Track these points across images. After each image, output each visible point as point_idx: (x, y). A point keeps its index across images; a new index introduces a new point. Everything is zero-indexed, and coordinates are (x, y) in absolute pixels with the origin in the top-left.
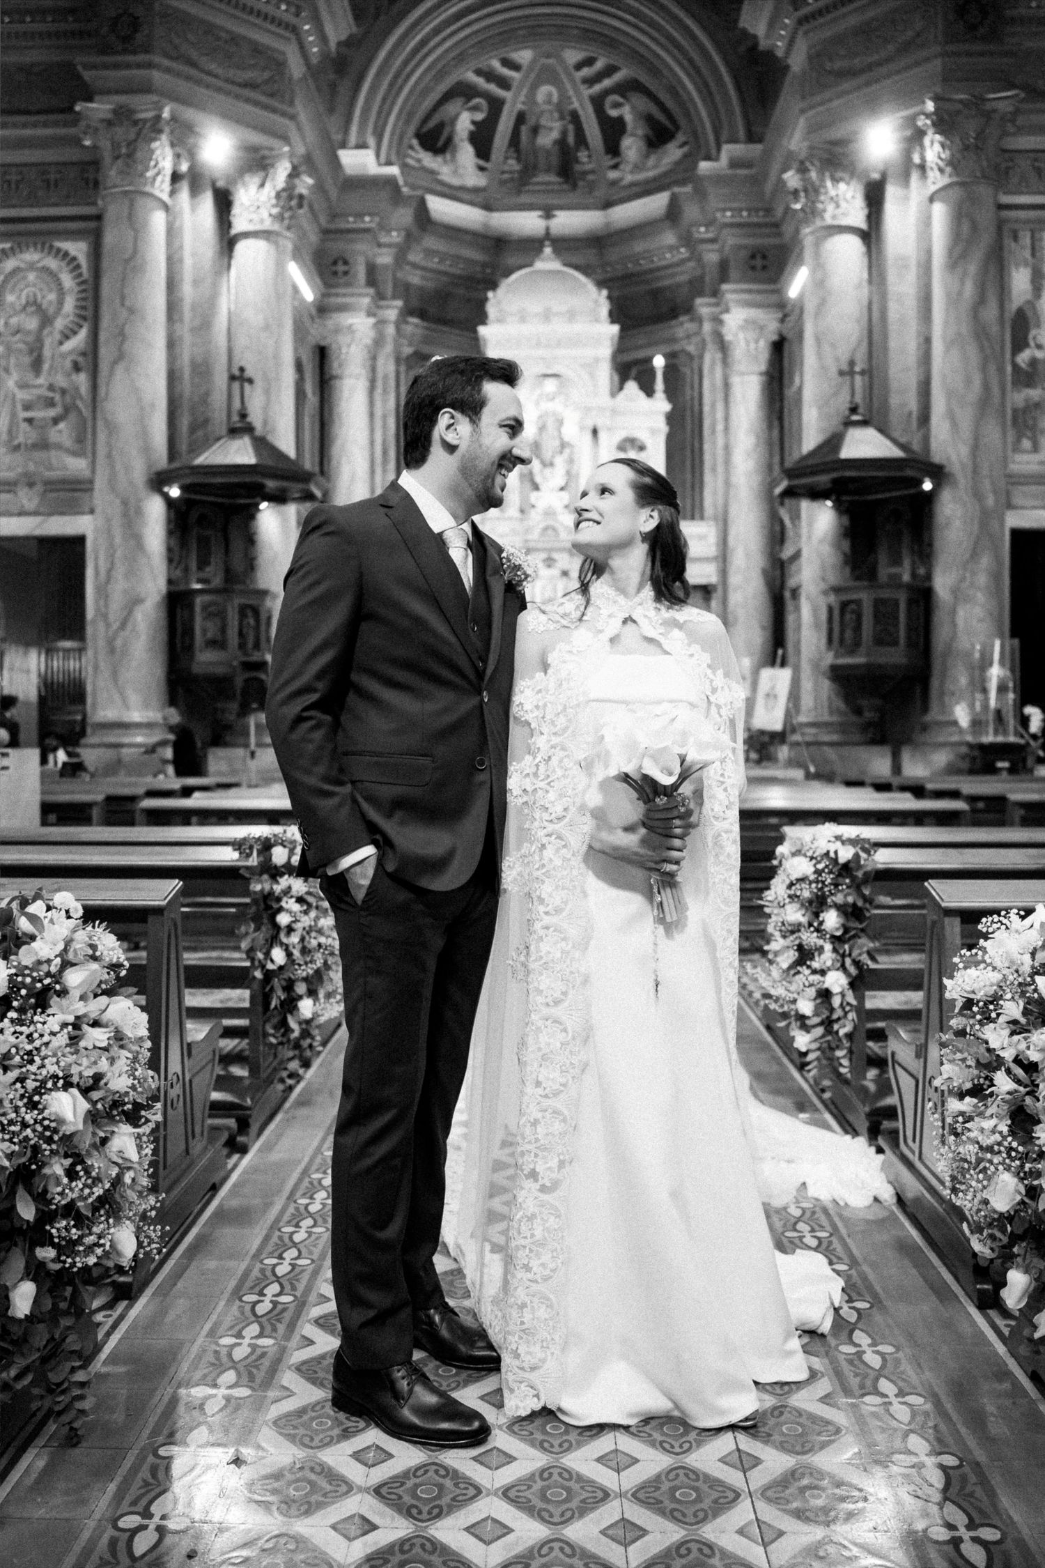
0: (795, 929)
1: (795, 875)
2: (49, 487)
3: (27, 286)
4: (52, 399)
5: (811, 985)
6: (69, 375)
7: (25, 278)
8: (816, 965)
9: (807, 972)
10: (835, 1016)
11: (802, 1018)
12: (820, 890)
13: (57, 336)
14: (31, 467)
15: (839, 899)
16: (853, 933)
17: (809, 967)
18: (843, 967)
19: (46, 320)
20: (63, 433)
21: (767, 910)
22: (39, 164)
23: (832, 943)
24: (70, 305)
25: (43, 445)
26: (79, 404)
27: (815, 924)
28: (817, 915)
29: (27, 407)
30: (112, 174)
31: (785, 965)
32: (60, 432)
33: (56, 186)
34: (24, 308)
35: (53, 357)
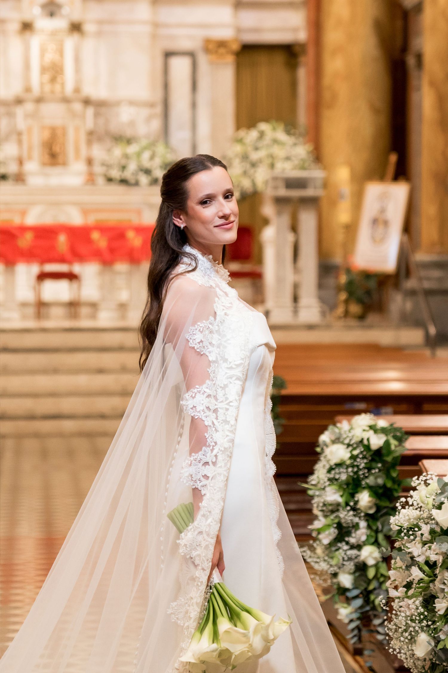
0: (334, 508)
1: (334, 461)
5: (350, 559)
8: (352, 540)
9: (346, 547)
10: (371, 587)
11: (342, 591)
12: (356, 473)
15: (371, 481)
16: (385, 511)
17: (347, 543)
18: (376, 543)
21: (310, 493)
23: (367, 520)
27: (352, 504)
28: (352, 495)
31: (326, 541)
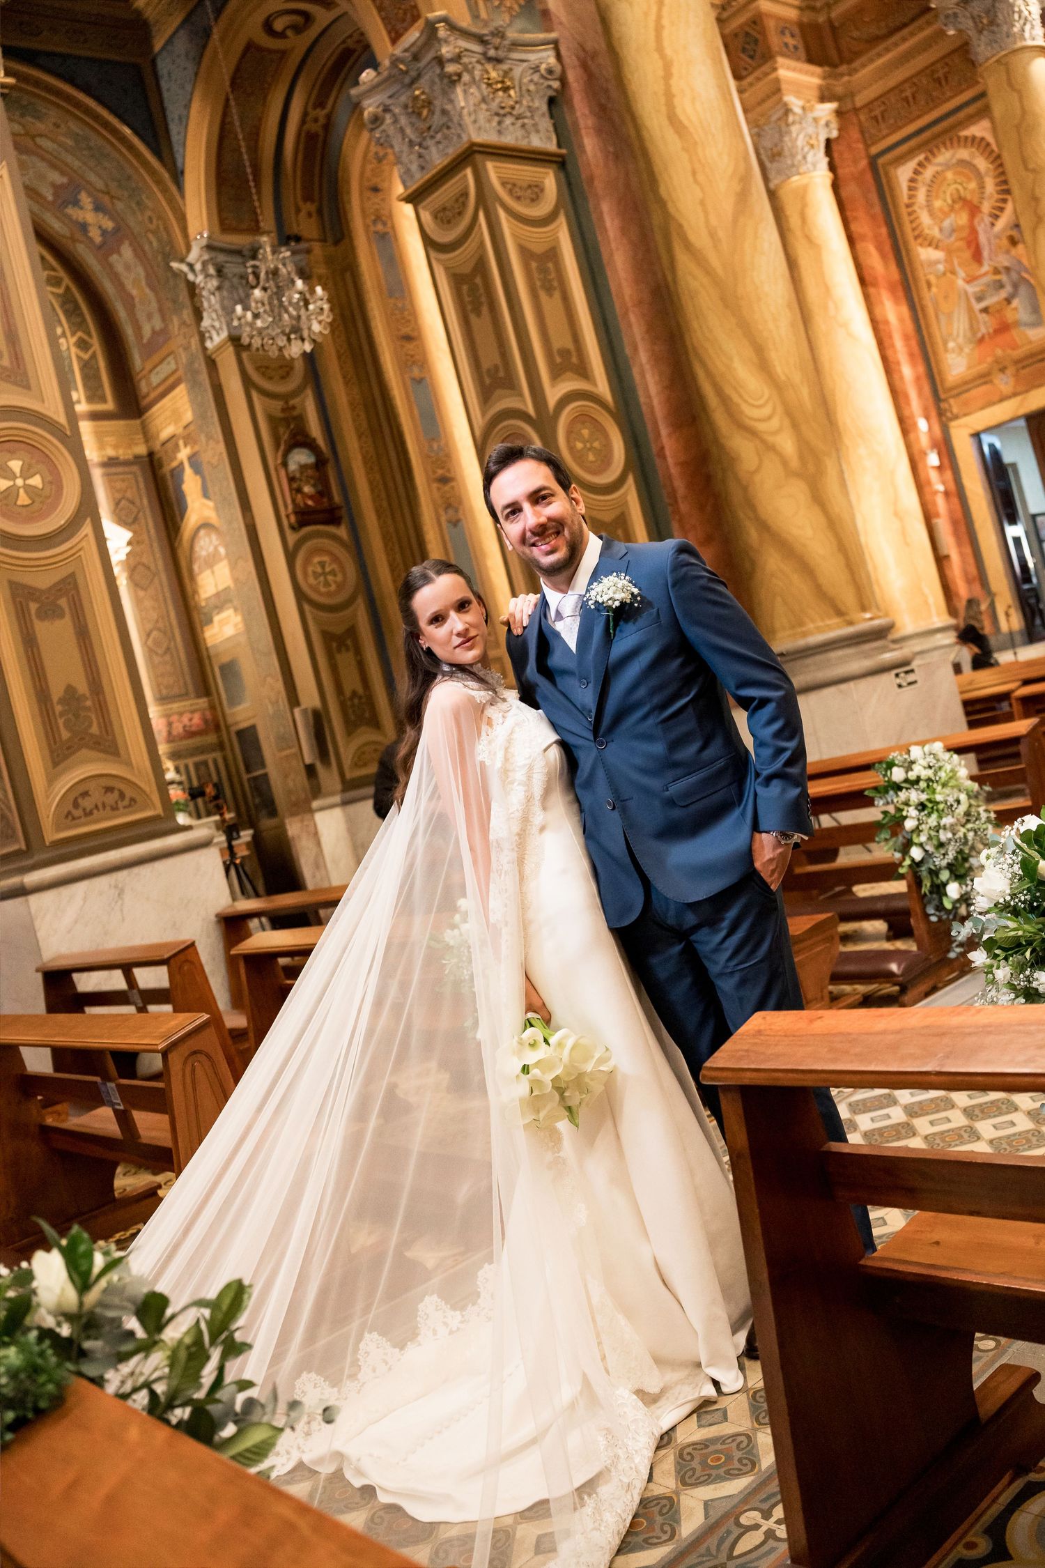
2: (1020, 365)
3: (949, 185)
4: (999, 281)
6: (1008, 252)
7: (945, 179)
13: (988, 220)
14: (999, 352)
19: (974, 210)
20: (1019, 310)
22: (927, 68)
24: (990, 186)
25: (1003, 328)
26: (1026, 276)
29: (980, 299)
30: (982, 49)
32: (1016, 309)
33: (946, 78)
34: (952, 209)
35: (990, 243)
